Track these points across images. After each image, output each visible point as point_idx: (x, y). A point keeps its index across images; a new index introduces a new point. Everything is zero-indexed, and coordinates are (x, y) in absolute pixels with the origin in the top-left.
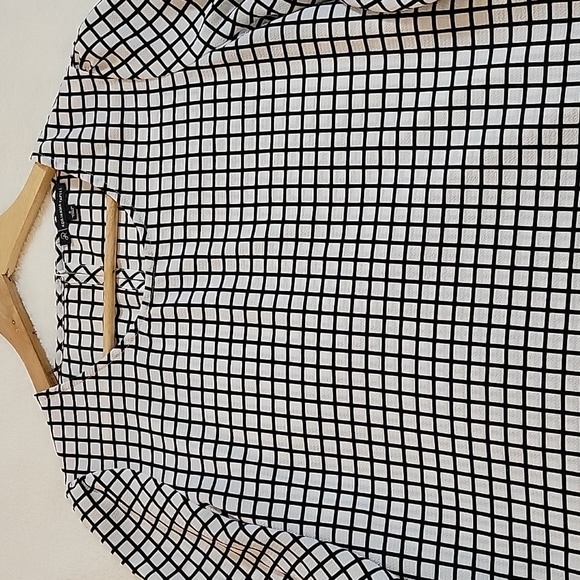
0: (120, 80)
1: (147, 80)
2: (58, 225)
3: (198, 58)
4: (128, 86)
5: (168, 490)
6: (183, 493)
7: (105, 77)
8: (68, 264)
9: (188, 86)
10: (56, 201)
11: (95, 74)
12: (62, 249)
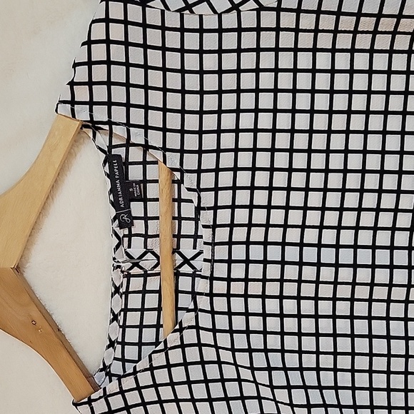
8: (128, 250)
12: (121, 233)
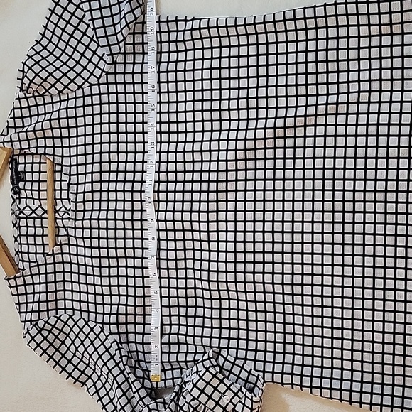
0: (51, 95)
1: (68, 94)
2: (12, 183)
3: (99, 79)
4: (56, 99)
5: (92, 324)
6: (101, 325)
7: (43, 95)
8: (19, 205)
9: (92, 95)
10: (11, 169)
11: (37, 94)
12: (15, 197)
